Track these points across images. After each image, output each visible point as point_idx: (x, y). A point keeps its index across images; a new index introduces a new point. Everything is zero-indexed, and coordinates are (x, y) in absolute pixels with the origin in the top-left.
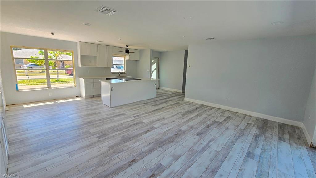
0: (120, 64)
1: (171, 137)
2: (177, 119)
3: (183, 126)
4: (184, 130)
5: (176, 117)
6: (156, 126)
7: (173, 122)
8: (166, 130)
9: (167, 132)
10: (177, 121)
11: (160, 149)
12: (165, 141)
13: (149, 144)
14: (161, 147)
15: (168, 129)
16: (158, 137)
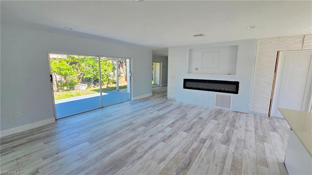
1: (153, 121)
2: (145, 142)
3: (142, 131)
4: (142, 127)
5: (146, 146)
6: (169, 129)
7: (151, 136)
8: (158, 126)
9: (157, 124)
10: (146, 138)
11: (160, 115)
12: (158, 118)
13: (167, 117)
14: (159, 116)
15: (156, 127)
16: (163, 120)
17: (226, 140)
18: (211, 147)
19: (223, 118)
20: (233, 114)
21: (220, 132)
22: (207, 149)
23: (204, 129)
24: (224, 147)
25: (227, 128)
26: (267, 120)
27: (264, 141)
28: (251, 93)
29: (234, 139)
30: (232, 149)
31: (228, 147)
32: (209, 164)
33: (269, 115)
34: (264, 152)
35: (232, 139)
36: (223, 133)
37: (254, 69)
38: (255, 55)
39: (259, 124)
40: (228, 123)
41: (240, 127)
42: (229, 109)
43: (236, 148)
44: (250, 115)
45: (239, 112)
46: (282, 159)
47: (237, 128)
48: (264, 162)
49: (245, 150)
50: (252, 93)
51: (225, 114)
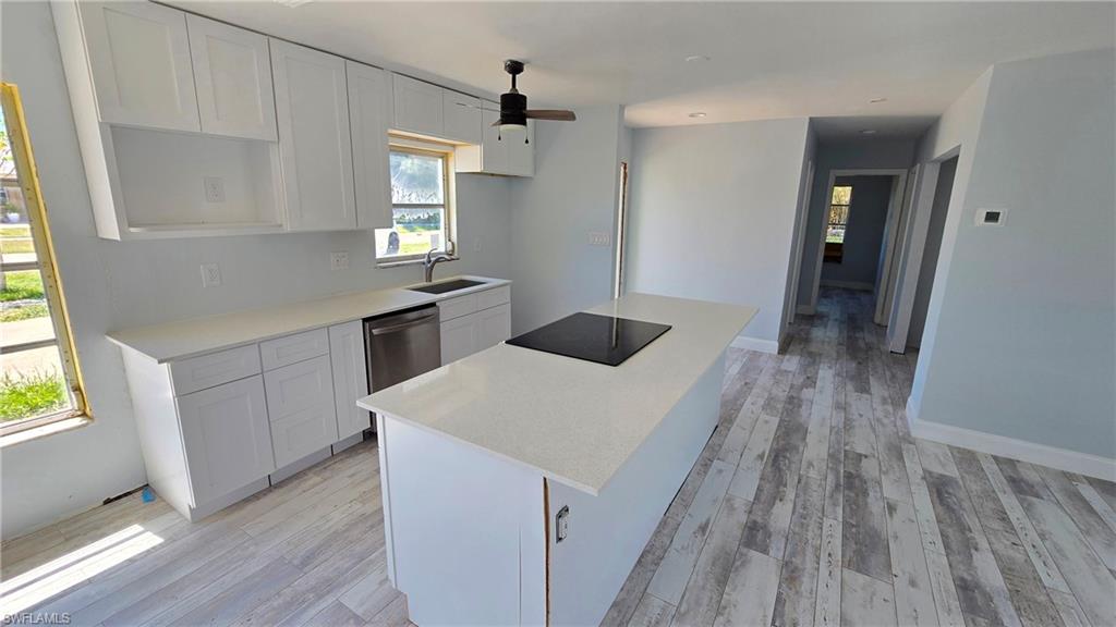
0: (423, 202)
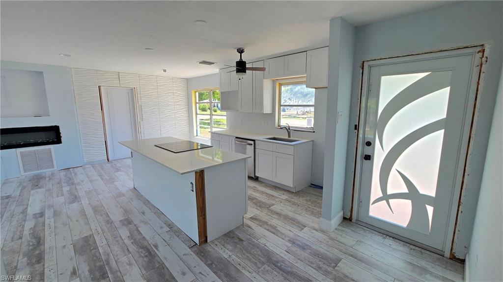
17: (72, 199)
18: (56, 214)
19: (51, 182)
20: (63, 173)
21: (58, 197)
22: (54, 217)
23: (28, 205)
24: (74, 205)
25: (66, 189)
26: (108, 165)
27: (113, 182)
28: (80, 139)
29: (81, 194)
30: (85, 202)
31: (80, 203)
32: (68, 226)
33: (108, 160)
34: (117, 189)
35: (80, 195)
36: (63, 195)
37: (76, 107)
38: (72, 88)
39: (102, 171)
40: (63, 183)
41: (82, 181)
42: (53, 169)
43: (90, 199)
44: (87, 166)
45: (69, 168)
46: (131, 185)
47: (79, 184)
48: (121, 195)
49: (99, 196)
50: (82, 138)
51: (49, 177)
